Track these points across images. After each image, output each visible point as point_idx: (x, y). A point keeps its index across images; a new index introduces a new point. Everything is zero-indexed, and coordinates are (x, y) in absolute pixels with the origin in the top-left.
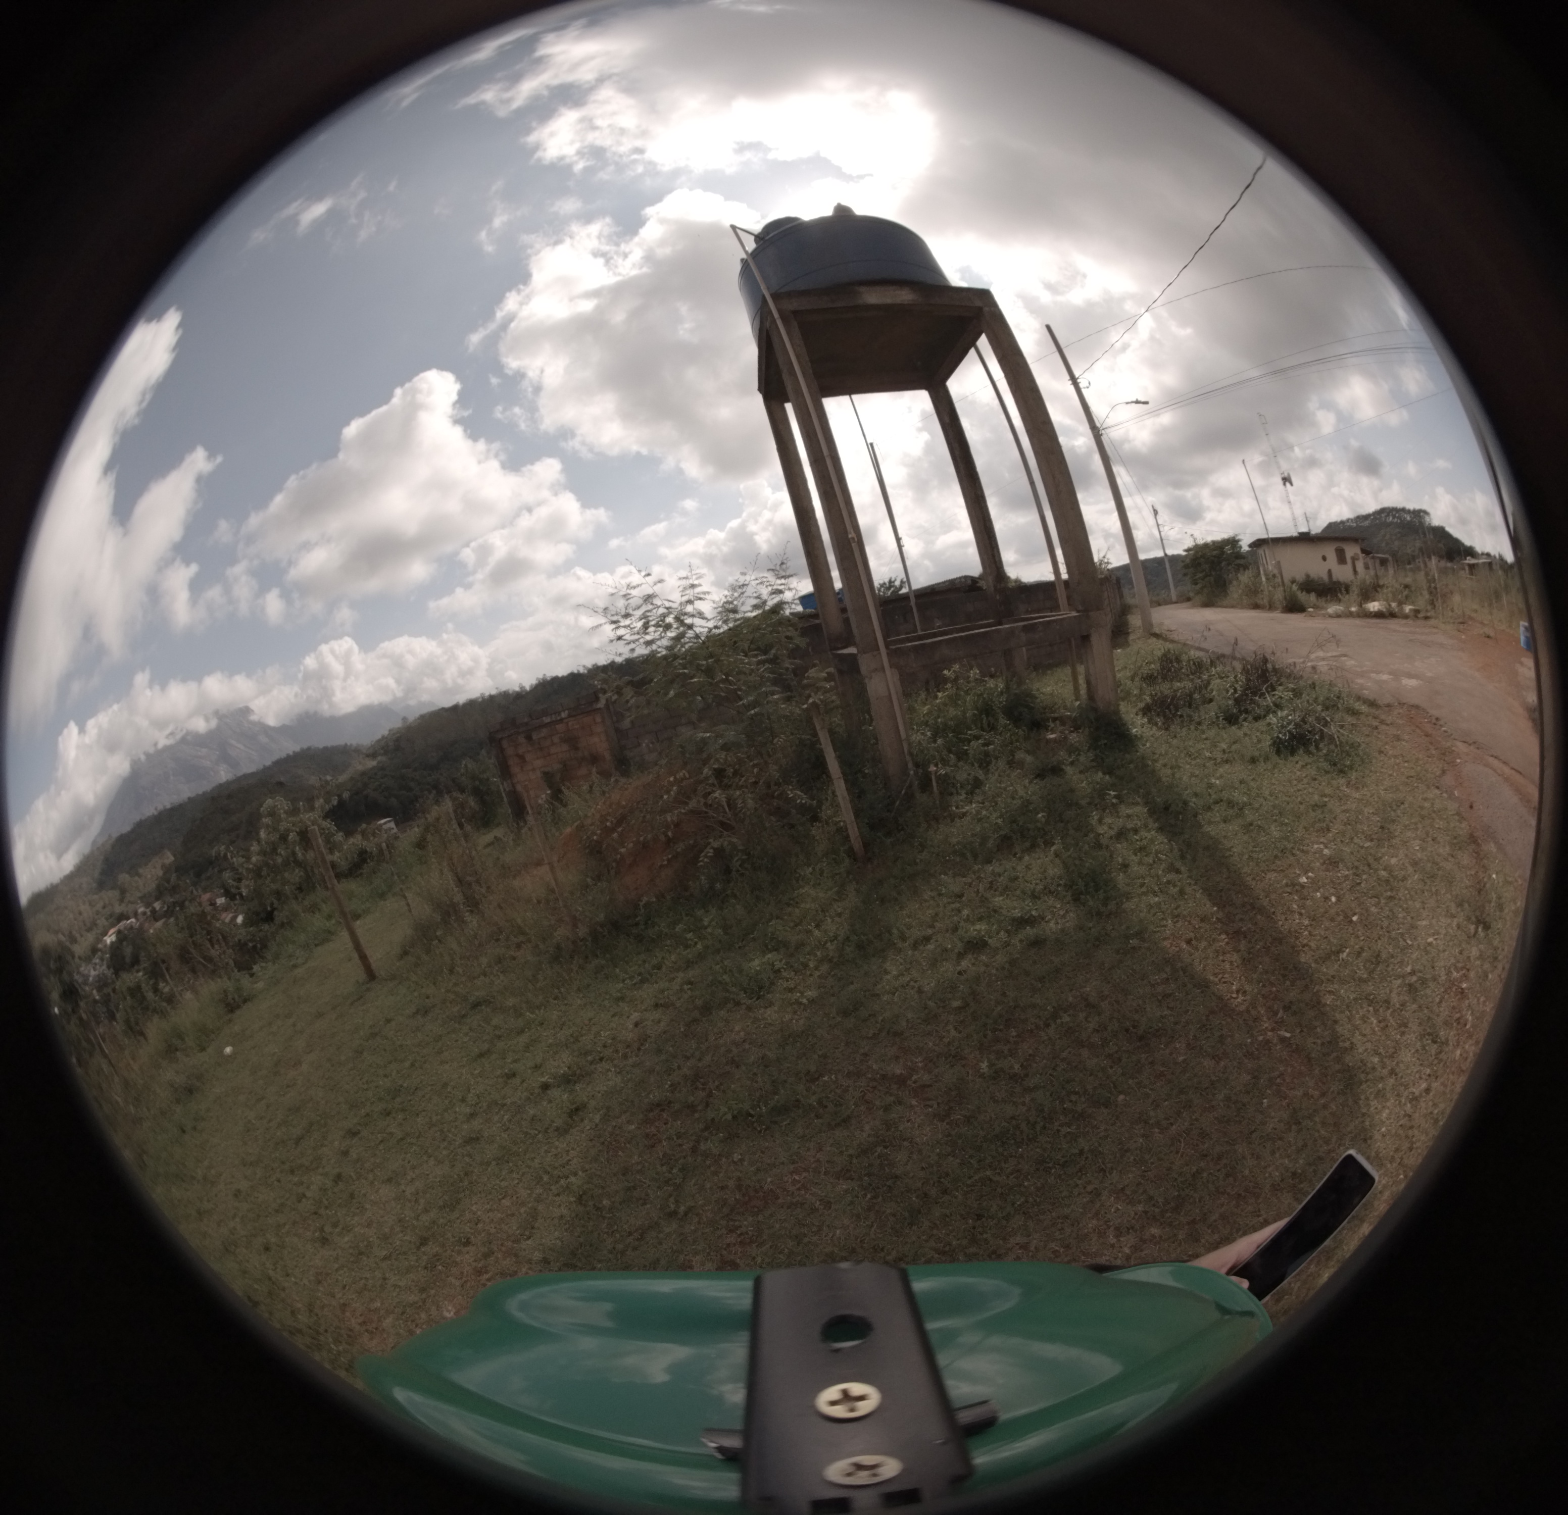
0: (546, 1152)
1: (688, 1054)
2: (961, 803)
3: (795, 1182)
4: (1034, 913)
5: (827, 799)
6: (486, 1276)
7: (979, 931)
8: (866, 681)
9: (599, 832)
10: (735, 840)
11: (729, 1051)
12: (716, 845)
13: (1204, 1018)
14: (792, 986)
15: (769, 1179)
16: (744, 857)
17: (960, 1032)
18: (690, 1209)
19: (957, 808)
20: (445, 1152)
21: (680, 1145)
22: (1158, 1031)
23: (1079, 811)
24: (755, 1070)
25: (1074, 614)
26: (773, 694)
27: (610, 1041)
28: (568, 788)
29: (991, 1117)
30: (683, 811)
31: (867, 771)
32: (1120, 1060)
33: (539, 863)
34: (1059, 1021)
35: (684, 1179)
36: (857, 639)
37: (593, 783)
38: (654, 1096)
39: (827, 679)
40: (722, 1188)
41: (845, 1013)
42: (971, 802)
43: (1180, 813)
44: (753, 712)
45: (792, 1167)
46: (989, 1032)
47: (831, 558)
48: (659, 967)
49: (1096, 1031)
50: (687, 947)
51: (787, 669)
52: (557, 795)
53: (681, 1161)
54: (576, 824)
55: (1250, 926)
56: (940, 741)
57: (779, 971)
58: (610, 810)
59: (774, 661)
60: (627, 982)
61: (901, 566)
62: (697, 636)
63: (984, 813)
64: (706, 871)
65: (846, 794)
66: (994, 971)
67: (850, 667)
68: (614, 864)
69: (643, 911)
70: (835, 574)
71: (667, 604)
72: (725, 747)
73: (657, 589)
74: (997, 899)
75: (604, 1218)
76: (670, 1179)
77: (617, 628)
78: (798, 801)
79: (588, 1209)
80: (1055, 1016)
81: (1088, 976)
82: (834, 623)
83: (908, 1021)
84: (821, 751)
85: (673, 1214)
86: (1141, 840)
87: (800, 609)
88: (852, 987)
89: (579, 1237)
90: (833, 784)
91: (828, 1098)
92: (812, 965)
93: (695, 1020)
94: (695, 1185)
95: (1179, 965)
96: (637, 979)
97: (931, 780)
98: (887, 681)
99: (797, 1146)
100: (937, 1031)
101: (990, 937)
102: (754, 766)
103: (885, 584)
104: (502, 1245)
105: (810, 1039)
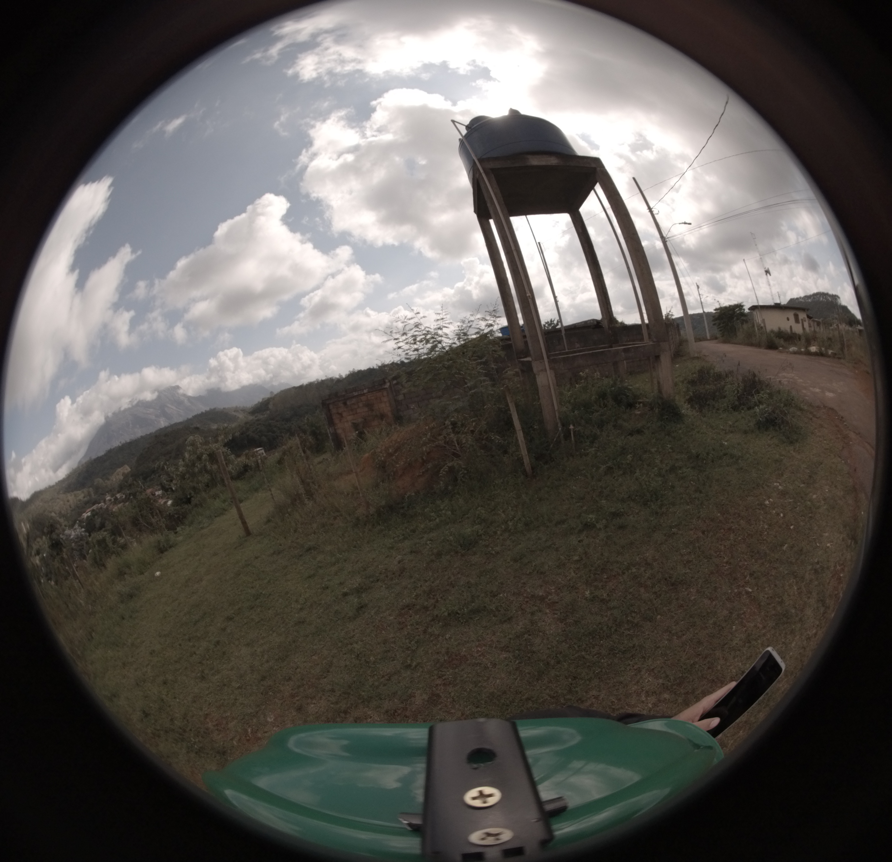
0: (342, 630)
1: (427, 579)
2: (587, 447)
3: (478, 651)
4: (622, 510)
5: (512, 442)
6: (297, 698)
7: (591, 519)
8: (537, 376)
9: (385, 455)
10: (460, 462)
11: (449, 578)
12: (450, 464)
13: (707, 576)
14: (487, 544)
15: (464, 649)
16: (466, 472)
17: (577, 574)
18: (418, 664)
19: (584, 450)
20: (283, 630)
21: (417, 629)
22: (682, 581)
23: (650, 455)
24: (463, 589)
25: (651, 343)
26: (484, 381)
27: (384, 571)
28: (368, 432)
29: (588, 622)
30: (432, 445)
31: (535, 427)
32: (660, 595)
33: (350, 472)
34: (630, 571)
35: (418, 647)
36: (532, 352)
37: (382, 429)
38: (406, 601)
39: (517, 374)
40: (438, 653)
41: (515, 560)
42: (592, 447)
43: (705, 460)
44: (473, 391)
45: (477, 643)
46: (592, 575)
47: (517, 306)
48: (414, 531)
49: (649, 578)
50: (430, 521)
51: (493, 368)
52: (361, 434)
53: (417, 637)
54: (371, 452)
55: (737, 526)
56: (576, 412)
57: (481, 535)
58: (391, 444)
59: (485, 363)
60: (396, 539)
61: (556, 312)
62: (443, 348)
63: (599, 454)
64: (443, 479)
65: (523, 439)
66: (598, 541)
67: (527, 369)
68: (392, 473)
69: (407, 500)
70: (520, 315)
71: (427, 329)
72: (456, 410)
73: (422, 321)
74: (603, 501)
75: (370, 667)
76: (410, 647)
77: (398, 342)
78: (497, 441)
79: (361, 662)
80: (628, 568)
81: (648, 547)
82: (519, 344)
83: (549, 566)
84: (511, 415)
85: (409, 666)
86: (683, 473)
87: (500, 335)
88: (520, 546)
89: (354, 677)
90: (516, 433)
91: (501, 606)
92: (499, 532)
93: (432, 561)
94: (423, 651)
95: (697, 545)
96: (401, 537)
97: (570, 434)
98: (548, 376)
99: (482, 631)
100: (564, 573)
101: (597, 523)
102: (473, 421)
103: (548, 322)
104: (309, 681)
105: (495, 573)
